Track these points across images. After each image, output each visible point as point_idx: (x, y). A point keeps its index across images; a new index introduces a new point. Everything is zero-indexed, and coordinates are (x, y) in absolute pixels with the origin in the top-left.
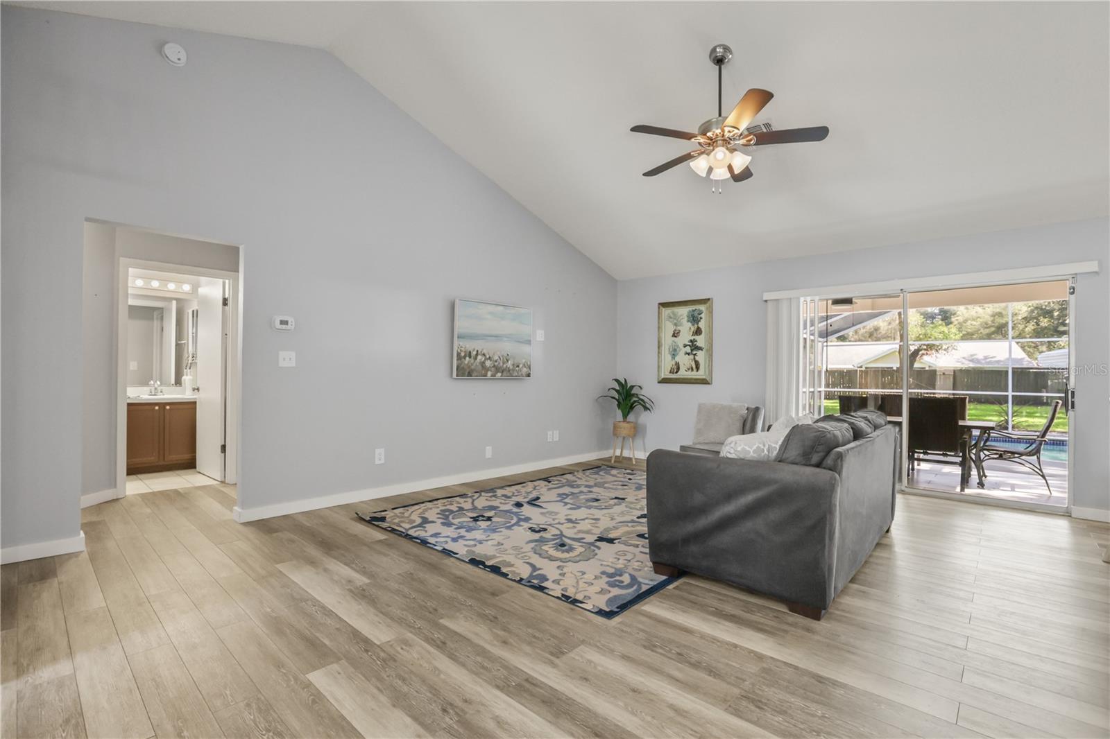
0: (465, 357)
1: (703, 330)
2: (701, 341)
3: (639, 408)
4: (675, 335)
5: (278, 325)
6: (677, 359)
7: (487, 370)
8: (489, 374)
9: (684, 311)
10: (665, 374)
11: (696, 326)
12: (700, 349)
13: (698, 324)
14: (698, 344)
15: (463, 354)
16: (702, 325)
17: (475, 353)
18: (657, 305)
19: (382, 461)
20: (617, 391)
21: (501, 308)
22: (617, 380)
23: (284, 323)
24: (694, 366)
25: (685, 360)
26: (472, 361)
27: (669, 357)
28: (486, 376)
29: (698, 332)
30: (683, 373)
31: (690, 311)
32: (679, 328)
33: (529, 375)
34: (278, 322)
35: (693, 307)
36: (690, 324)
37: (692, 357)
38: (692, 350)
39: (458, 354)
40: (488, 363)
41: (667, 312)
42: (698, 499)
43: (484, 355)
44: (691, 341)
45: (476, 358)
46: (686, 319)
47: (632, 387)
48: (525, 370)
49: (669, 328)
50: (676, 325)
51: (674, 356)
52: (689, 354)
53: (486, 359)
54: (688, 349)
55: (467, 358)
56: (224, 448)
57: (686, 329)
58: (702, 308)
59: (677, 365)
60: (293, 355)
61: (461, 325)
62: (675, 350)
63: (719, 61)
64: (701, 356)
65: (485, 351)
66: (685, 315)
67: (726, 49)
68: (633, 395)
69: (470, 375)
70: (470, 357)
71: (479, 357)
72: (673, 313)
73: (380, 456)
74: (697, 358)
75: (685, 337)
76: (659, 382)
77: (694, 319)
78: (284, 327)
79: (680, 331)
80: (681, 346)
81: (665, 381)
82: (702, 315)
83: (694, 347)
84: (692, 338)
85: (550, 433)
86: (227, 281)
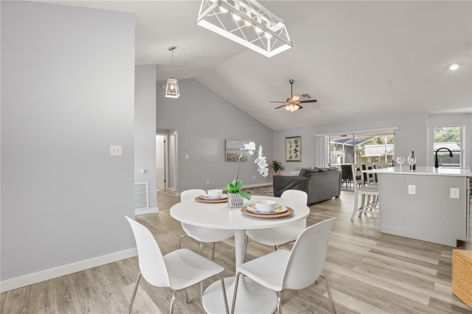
0: (229, 155)
1: (299, 145)
2: (298, 149)
3: (280, 169)
4: (290, 147)
5: (185, 149)
6: (291, 154)
7: (235, 158)
8: (236, 160)
9: (293, 140)
10: (288, 159)
11: (297, 144)
12: (298, 151)
13: (297, 143)
14: (297, 150)
15: (228, 154)
16: (298, 144)
17: (231, 154)
18: (285, 138)
19: (209, 183)
20: (273, 164)
21: (238, 141)
22: (273, 161)
23: (186, 148)
24: (296, 157)
25: (293, 155)
26: (231, 156)
27: (289, 154)
28: (235, 160)
29: (297, 146)
30: (293, 159)
31: (295, 140)
32: (292, 145)
33: (246, 160)
34: (185, 148)
35: (295, 139)
36: (295, 144)
37: (295, 154)
38: (296, 152)
39: (227, 155)
40: (235, 157)
41: (288, 140)
42: (283, 185)
43: (234, 154)
44: (295, 149)
45: (232, 155)
46: (294, 142)
47: (278, 163)
48: (245, 158)
49: (289, 145)
50: (291, 144)
51: (290, 154)
52: (295, 153)
53: (235, 156)
54: (294, 151)
55: (230, 156)
56: (165, 181)
57: (294, 145)
58: (298, 139)
59: (291, 156)
60: (188, 155)
61: (228, 147)
62: (291, 152)
63: (292, 83)
64: (298, 153)
65: (234, 153)
66: (293, 141)
67: (293, 81)
68: (278, 165)
69: (230, 160)
70: (230, 155)
71: (233, 155)
72: (290, 140)
73: (208, 182)
74: (297, 154)
75: (293, 148)
76: (286, 162)
77: (296, 142)
78: (186, 149)
79: (292, 146)
80: (292, 150)
81: (288, 161)
82: (298, 141)
83: (296, 151)
84: (296, 148)
85: (253, 177)
86: (165, 136)
